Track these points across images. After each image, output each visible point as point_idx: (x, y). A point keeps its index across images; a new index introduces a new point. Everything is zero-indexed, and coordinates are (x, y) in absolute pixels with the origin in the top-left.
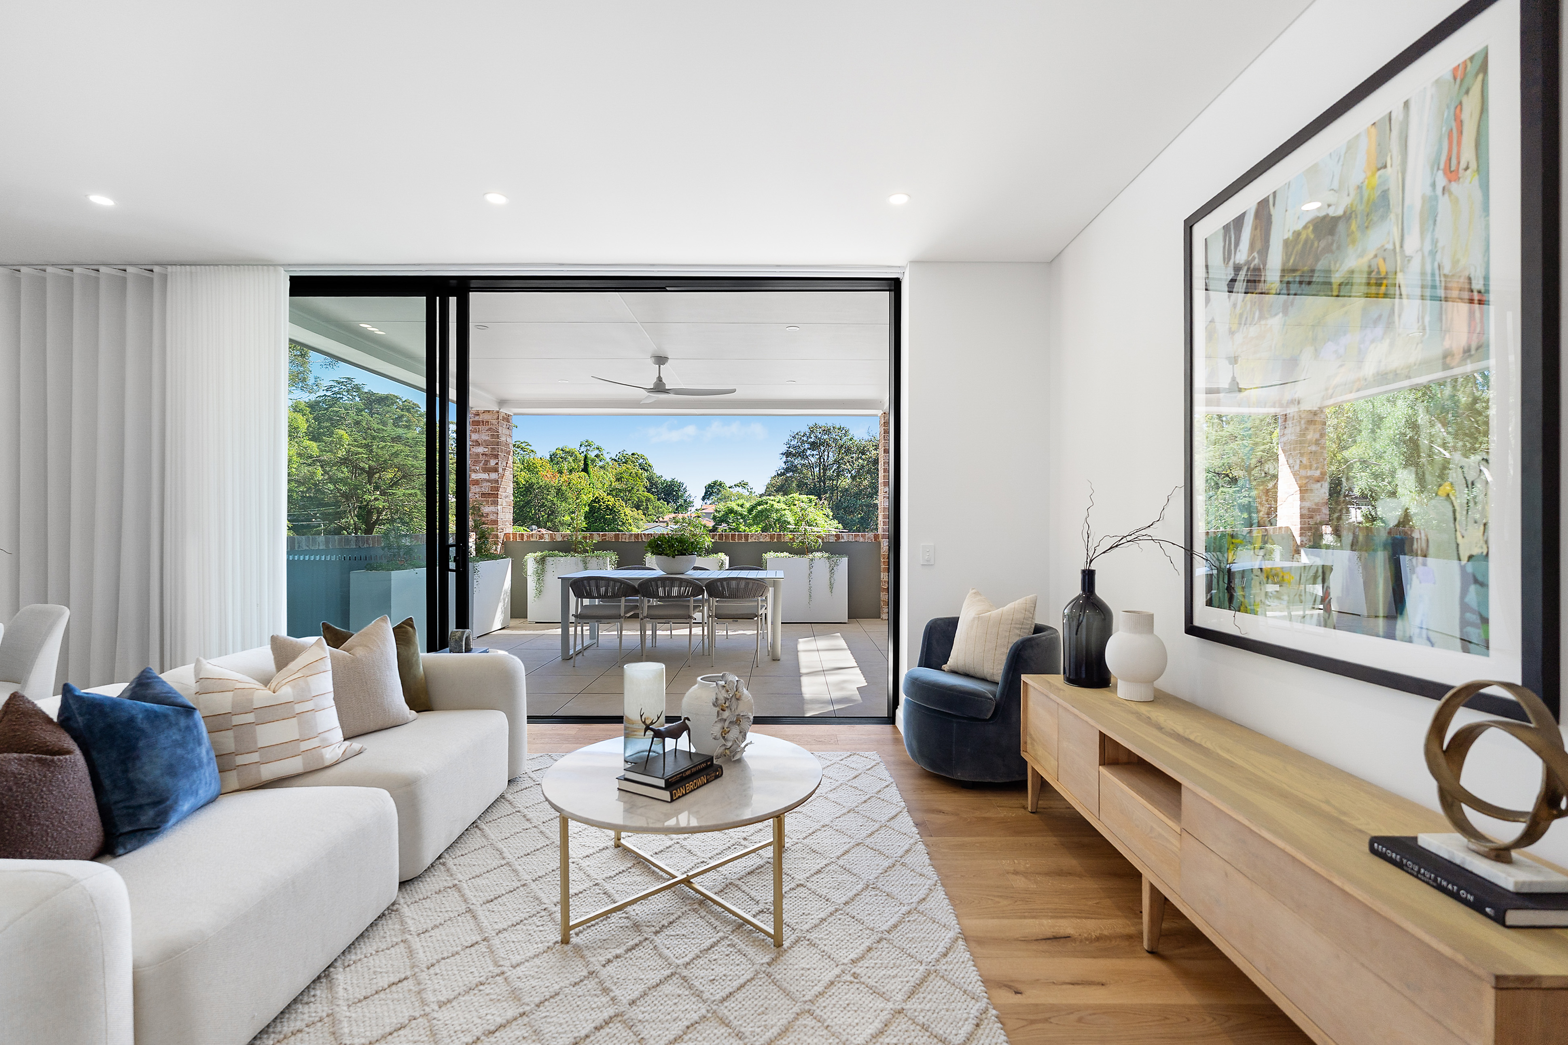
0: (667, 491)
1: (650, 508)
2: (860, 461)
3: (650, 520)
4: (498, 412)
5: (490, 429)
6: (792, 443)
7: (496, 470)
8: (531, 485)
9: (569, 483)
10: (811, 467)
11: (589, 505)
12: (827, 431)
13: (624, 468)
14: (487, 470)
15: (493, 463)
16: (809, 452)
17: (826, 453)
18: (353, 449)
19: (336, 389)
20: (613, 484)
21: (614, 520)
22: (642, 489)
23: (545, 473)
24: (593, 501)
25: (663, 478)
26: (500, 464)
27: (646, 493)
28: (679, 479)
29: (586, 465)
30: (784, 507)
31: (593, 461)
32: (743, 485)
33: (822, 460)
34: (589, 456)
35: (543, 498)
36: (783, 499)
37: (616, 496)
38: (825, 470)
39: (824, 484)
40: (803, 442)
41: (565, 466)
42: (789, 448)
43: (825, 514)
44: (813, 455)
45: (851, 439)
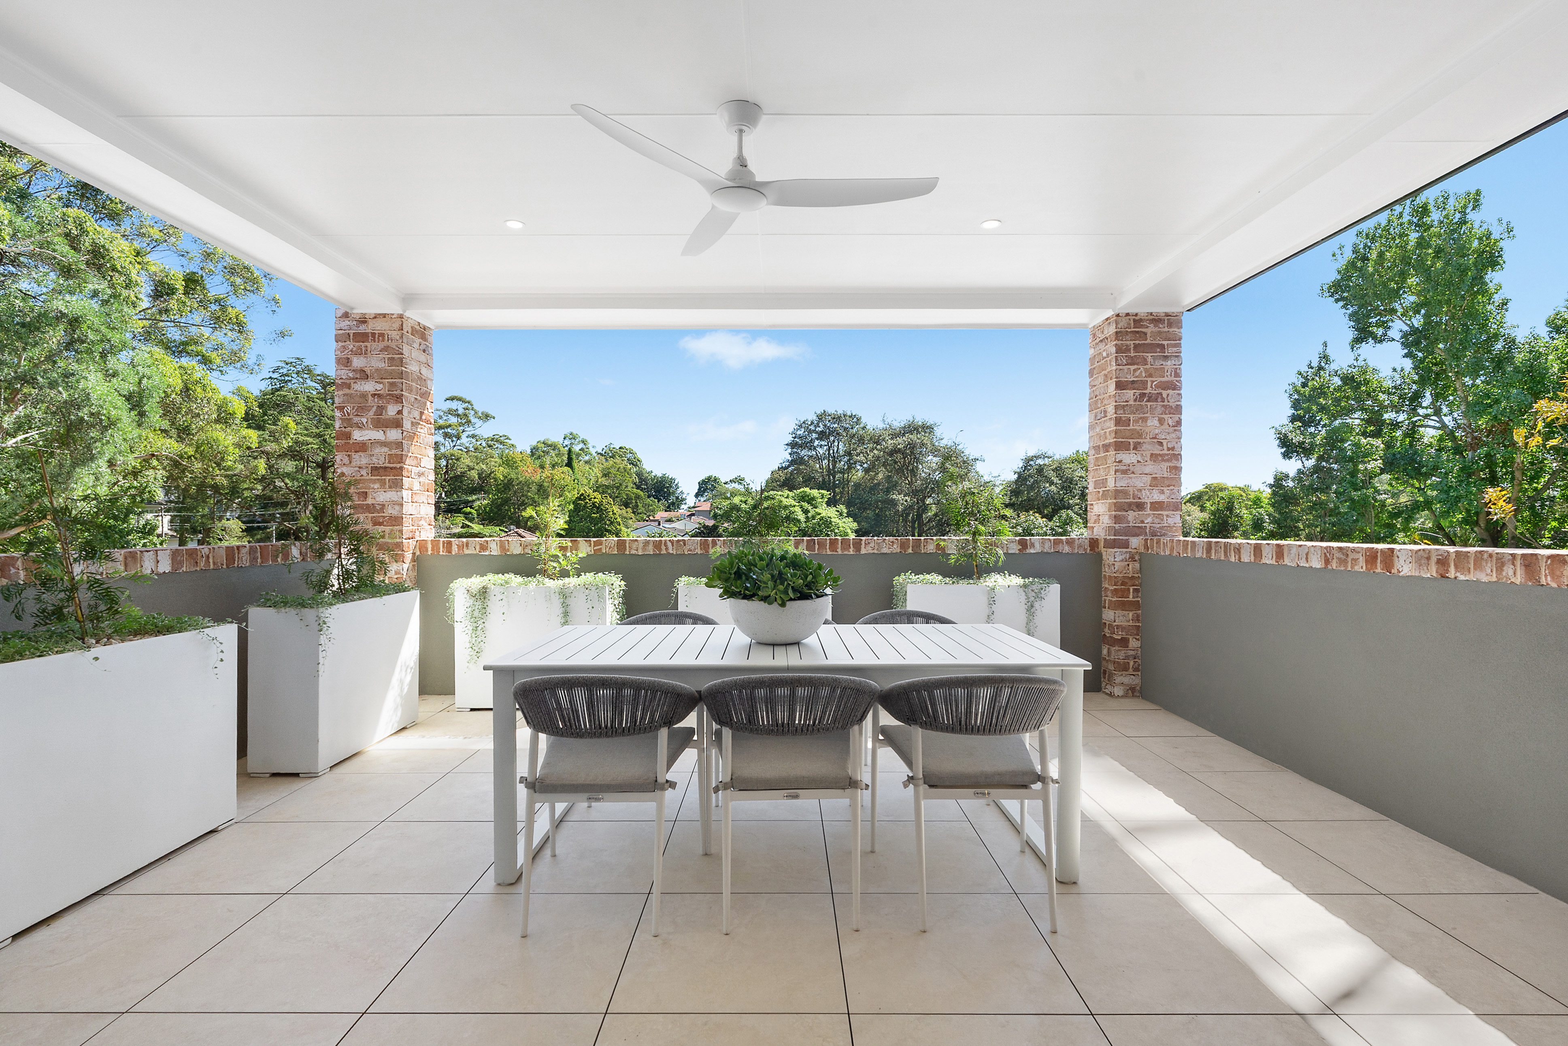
0: (658, 487)
1: (640, 505)
2: (875, 452)
3: (639, 519)
4: (401, 317)
5: (386, 349)
6: (799, 432)
7: (397, 424)
8: (510, 481)
9: (552, 479)
10: (819, 459)
11: (573, 503)
12: (837, 419)
13: (611, 463)
14: (381, 423)
15: (392, 410)
16: (816, 443)
17: (836, 444)
18: (301, 438)
19: (285, 371)
20: (600, 480)
21: (601, 519)
22: (631, 485)
23: (525, 468)
24: (579, 498)
25: (653, 474)
26: (405, 412)
27: (635, 490)
28: (671, 474)
29: (570, 459)
30: (794, 503)
31: (578, 455)
32: (739, 480)
33: (831, 452)
34: (573, 450)
35: (523, 496)
36: (791, 494)
37: (603, 493)
38: (835, 462)
39: (834, 477)
40: (810, 432)
41: (547, 460)
42: (795, 438)
43: (838, 511)
44: (821, 446)
45: (864, 428)
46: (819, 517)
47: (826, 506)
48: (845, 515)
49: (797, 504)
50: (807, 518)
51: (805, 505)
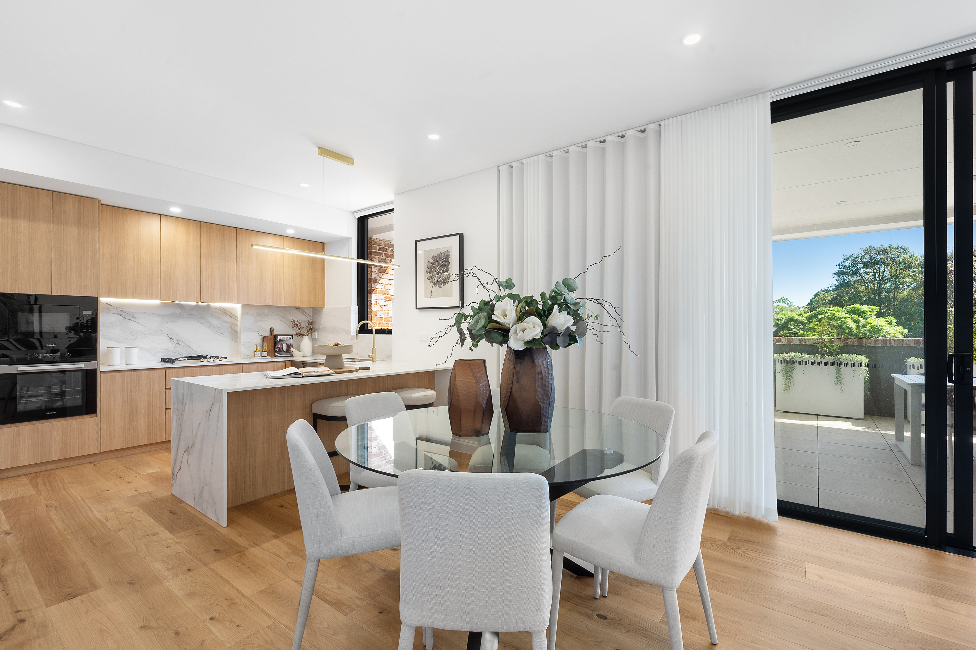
6: (845, 264)
10: (865, 282)
12: (885, 251)
16: (862, 271)
17: (881, 270)
30: (844, 315)
32: (785, 300)
33: (878, 276)
36: (840, 309)
38: (880, 284)
39: (881, 295)
40: (857, 262)
42: (842, 268)
43: (888, 321)
44: (867, 273)
45: (910, 256)
46: (870, 325)
47: (875, 317)
48: (895, 324)
49: (849, 316)
50: (858, 326)
51: (856, 317)
